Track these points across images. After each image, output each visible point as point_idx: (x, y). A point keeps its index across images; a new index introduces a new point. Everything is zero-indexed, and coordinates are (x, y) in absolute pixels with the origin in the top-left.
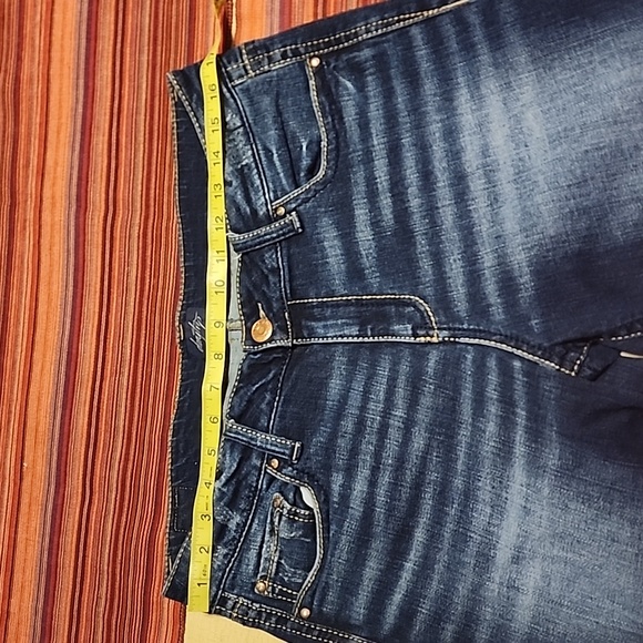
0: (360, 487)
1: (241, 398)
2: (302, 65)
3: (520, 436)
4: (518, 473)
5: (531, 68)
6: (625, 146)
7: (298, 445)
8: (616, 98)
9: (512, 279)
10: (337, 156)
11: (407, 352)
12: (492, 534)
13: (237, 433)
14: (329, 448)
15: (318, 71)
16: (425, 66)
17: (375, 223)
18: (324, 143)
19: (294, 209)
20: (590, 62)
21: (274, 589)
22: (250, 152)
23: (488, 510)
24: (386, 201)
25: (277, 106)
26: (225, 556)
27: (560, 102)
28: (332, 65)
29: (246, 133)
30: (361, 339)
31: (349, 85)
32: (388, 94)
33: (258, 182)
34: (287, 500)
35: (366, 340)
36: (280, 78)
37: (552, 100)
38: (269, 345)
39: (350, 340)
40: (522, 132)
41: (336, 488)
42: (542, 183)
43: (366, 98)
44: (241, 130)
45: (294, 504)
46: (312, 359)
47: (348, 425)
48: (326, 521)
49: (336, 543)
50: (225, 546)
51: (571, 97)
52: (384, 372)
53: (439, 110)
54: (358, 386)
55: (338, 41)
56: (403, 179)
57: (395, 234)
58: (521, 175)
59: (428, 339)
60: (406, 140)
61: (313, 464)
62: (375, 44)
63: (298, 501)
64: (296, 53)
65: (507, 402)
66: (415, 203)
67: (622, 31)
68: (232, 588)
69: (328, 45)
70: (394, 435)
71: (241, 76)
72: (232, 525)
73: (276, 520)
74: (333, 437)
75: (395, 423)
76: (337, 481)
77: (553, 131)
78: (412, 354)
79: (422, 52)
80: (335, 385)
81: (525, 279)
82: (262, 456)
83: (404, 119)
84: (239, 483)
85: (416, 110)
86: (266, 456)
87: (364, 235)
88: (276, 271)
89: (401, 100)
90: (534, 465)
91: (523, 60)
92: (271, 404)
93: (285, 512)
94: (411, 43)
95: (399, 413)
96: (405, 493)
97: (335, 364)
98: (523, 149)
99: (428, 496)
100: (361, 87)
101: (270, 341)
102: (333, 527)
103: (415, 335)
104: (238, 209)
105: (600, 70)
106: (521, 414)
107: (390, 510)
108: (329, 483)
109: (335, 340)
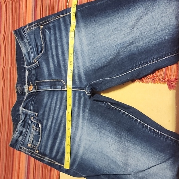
0: (49, 123)
1: (25, 103)
2: (39, 28)
3: (81, 111)
4: (81, 120)
5: (84, 28)
6: (102, 46)
7: (37, 114)
8: (100, 35)
9: (80, 76)
10: (46, 48)
11: (60, 92)
12: (75, 134)
13: (24, 111)
14: (43, 114)
15: (42, 29)
16: (63, 27)
17: (54, 63)
18: (43, 45)
19: (37, 61)
20: (95, 27)
21: (32, 146)
22: (30, 48)
23: (75, 129)
24: (55, 58)
25: (34, 37)
26: (22, 138)
27: (89, 36)
28: (45, 27)
29: (29, 44)
30: (50, 90)
31: (48, 32)
32: (55, 34)
33: (31, 55)
34: (35, 126)
35: (52, 90)
36: (34, 31)
37: (88, 35)
38: (32, 91)
39: (48, 90)
40: (82, 43)
41: (44, 123)
42: (86, 54)
43: (51, 35)
44: (28, 43)
45: (36, 127)
46: (41, 94)
47: (47, 109)
48: (42, 131)
49: (44, 136)
50: (22, 136)
51: (92, 35)
52: (55, 97)
53: (66, 37)
54: (50, 100)
55: (46, 22)
56: (58, 53)
57: (57, 66)
58: (82, 52)
59: (64, 89)
60: (59, 44)
61: (40, 118)
62: (53, 22)
63: (37, 126)
64: (37, 25)
65: (79, 103)
66: (61, 58)
67: (101, 19)
68: (23, 145)
69: (44, 23)
70: (57, 111)
71: (27, 31)
72: (24, 131)
73: (33, 130)
74: (44, 112)
75: (57, 109)
76: (45, 122)
77: (88, 43)
78: (61, 93)
79: (62, 24)
80: (45, 100)
81: (83, 76)
82: (29, 116)
83: (58, 39)
84: (25, 122)
85: (61, 37)
86: (30, 116)
87: (52, 66)
88: (34, 74)
89: (58, 35)
90: (84, 118)
91: (82, 26)
92: (31, 104)
93: (34, 129)
94: (60, 22)
95: (58, 106)
96: (57, 125)
97: (45, 95)
98: (82, 46)
99: (62, 126)
100: (50, 32)
101: (32, 90)
102: (43, 132)
103: (62, 89)
104: (28, 61)
105: (97, 28)
106: (82, 106)
107: (54, 129)
108: (43, 122)
109: (45, 90)
